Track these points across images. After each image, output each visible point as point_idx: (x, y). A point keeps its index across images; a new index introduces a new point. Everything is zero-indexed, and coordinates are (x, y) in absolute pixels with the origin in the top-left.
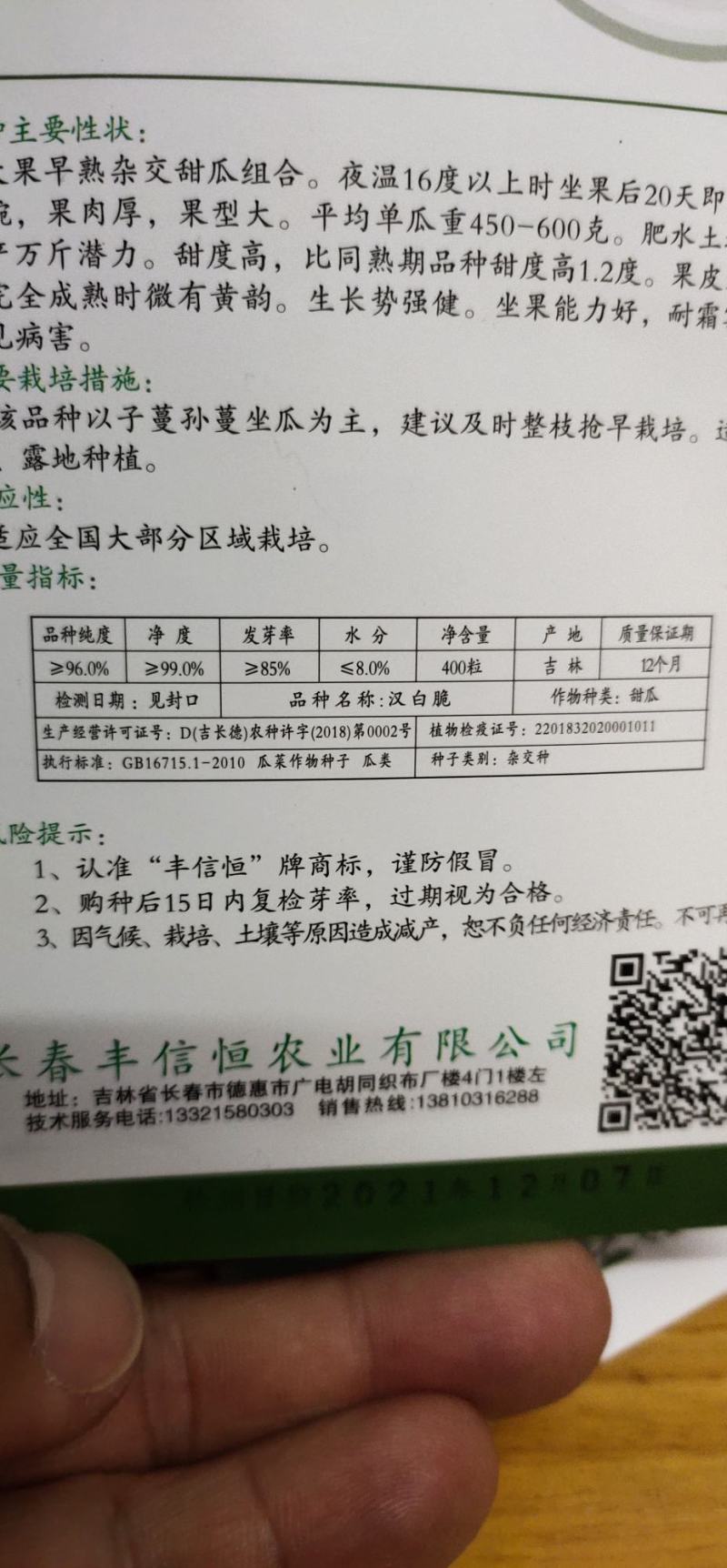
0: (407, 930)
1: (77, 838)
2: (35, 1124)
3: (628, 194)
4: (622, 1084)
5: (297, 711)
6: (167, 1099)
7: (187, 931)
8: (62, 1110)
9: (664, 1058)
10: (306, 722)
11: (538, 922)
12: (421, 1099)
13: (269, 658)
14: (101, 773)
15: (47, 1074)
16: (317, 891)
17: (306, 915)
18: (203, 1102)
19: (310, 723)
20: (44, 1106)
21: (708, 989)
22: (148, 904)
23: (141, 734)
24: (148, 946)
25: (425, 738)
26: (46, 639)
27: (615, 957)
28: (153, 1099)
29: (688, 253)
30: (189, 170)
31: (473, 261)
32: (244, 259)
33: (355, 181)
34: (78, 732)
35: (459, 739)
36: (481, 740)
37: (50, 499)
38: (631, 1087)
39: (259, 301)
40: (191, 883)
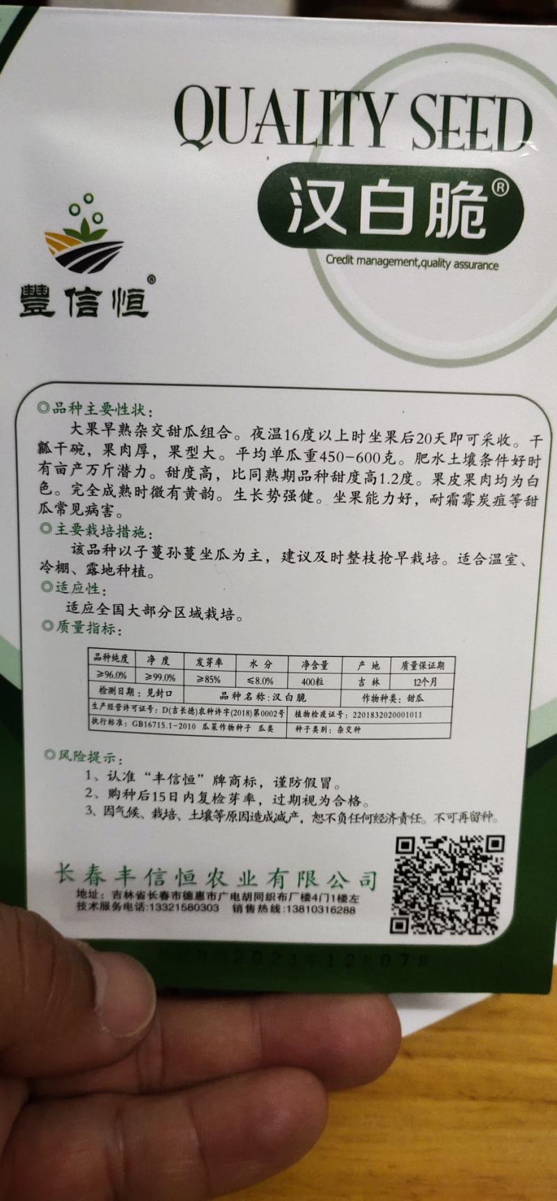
0: (281, 817)
1: (108, 760)
2: (81, 906)
3: (407, 439)
4: (403, 907)
5: (224, 701)
6: (151, 898)
7: (163, 812)
8: (95, 901)
9: (428, 895)
10: (228, 707)
11: (354, 817)
12: (289, 907)
13: (209, 674)
14: (121, 728)
15: (89, 881)
16: (232, 794)
17: (227, 807)
18: (170, 901)
19: (231, 708)
20: (86, 898)
21: (453, 860)
22: (144, 796)
23: (142, 709)
24: (143, 818)
25: (292, 718)
26: (96, 659)
27: (398, 839)
28: (143, 898)
29: (440, 468)
30: (174, 431)
31: (321, 475)
32: (201, 475)
33: (259, 436)
34: (110, 707)
35: (310, 719)
36: (323, 720)
37: (99, 590)
38: (408, 910)
39: (208, 495)
40: (167, 788)
